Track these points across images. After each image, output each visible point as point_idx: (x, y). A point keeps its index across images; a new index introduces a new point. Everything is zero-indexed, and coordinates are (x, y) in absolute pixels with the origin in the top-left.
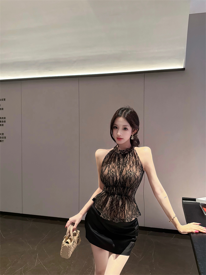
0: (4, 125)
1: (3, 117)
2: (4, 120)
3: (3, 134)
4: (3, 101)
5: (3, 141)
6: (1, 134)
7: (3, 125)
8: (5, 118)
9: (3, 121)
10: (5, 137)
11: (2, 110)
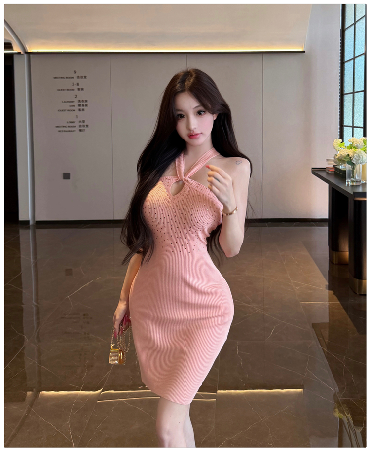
0: (85, 110)
1: (84, 99)
2: (85, 104)
3: (84, 121)
4: (84, 80)
5: (84, 130)
6: (80, 121)
7: (83, 110)
8: (86, 101)
9: (83, 105)
10: (87, 126)
11: (82, 91)
